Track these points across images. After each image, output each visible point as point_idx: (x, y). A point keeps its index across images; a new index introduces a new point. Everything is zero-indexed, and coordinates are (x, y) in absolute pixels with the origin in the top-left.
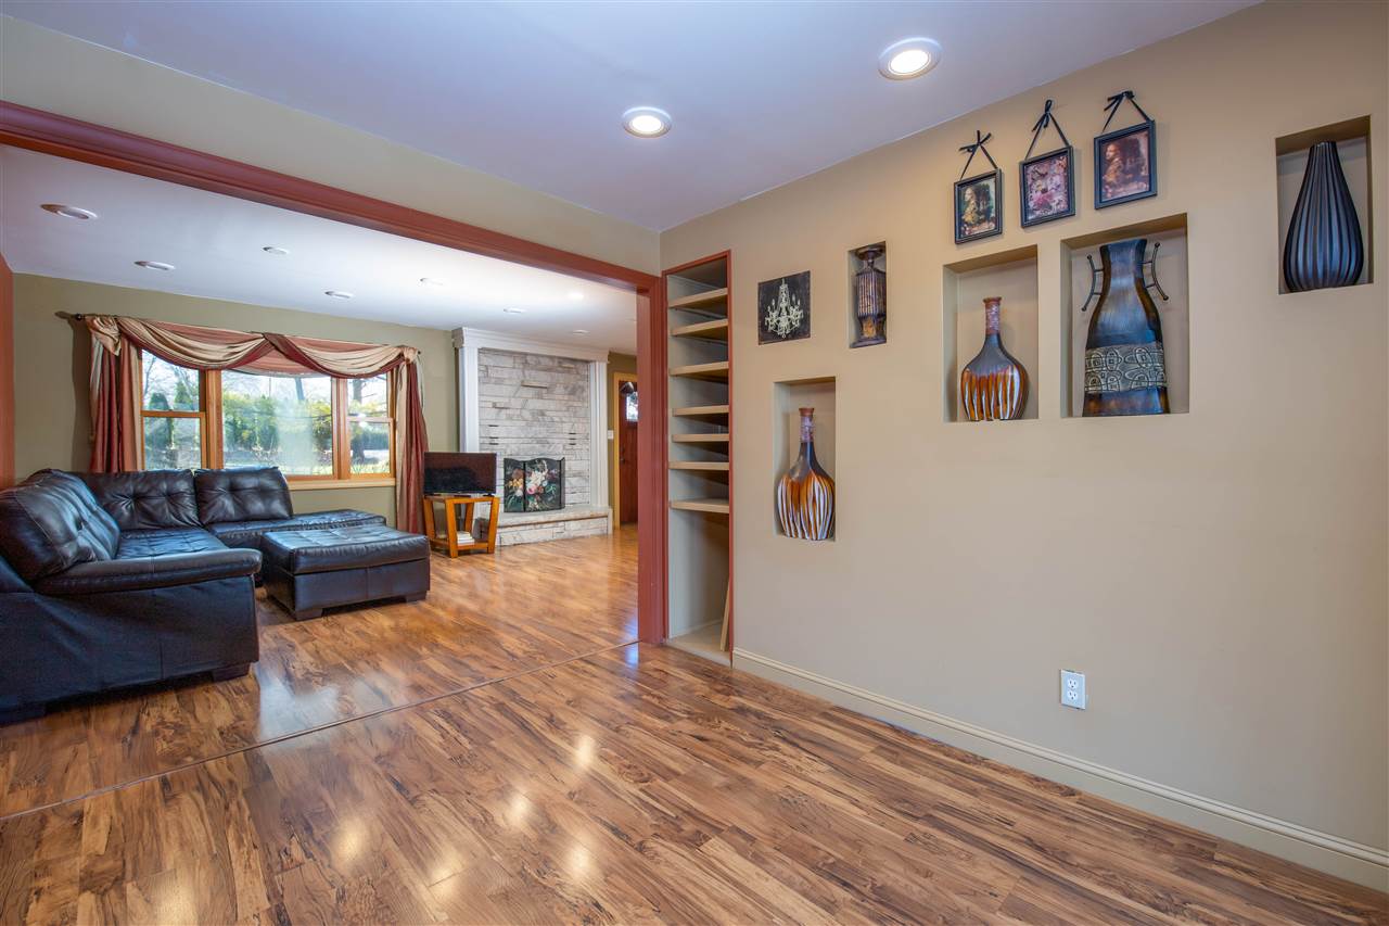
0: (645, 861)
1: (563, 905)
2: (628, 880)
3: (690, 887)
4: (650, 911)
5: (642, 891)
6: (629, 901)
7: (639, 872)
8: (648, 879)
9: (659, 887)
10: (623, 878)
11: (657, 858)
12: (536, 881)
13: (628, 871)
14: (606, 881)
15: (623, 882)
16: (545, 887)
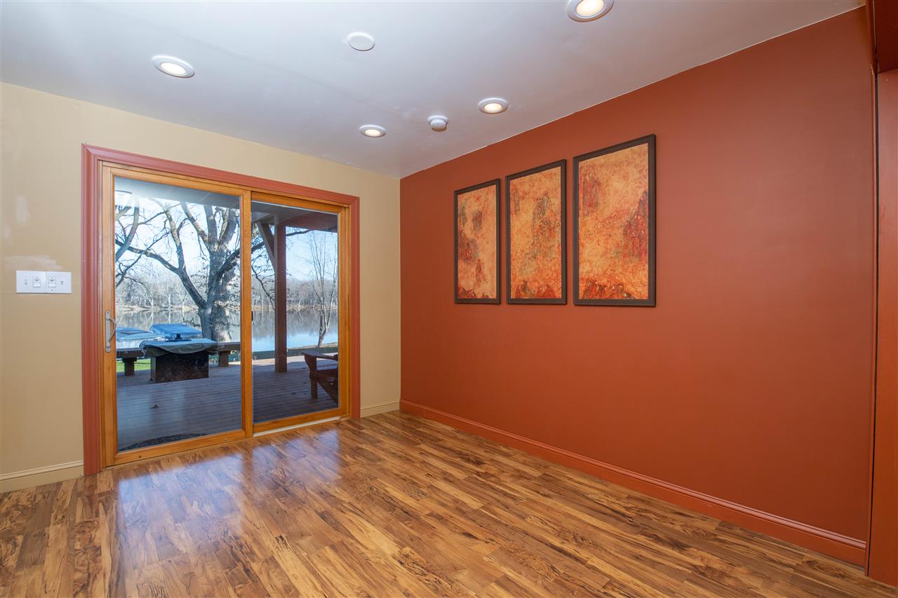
0: (367, 589)
1: (421, 564)
2: (382, 576)
3: (344, 571)
4: (372, 559)
5: (374, 570)
6: (383, 565)
7: (372, 581)
8: (368, 577)
9: (363, 572)
10: (385, 579)
11: (359, 591)
12: (440, 577)
13: (382, 583)
14: (396, 577)
15: (385, 575)
16: (434, 574)
